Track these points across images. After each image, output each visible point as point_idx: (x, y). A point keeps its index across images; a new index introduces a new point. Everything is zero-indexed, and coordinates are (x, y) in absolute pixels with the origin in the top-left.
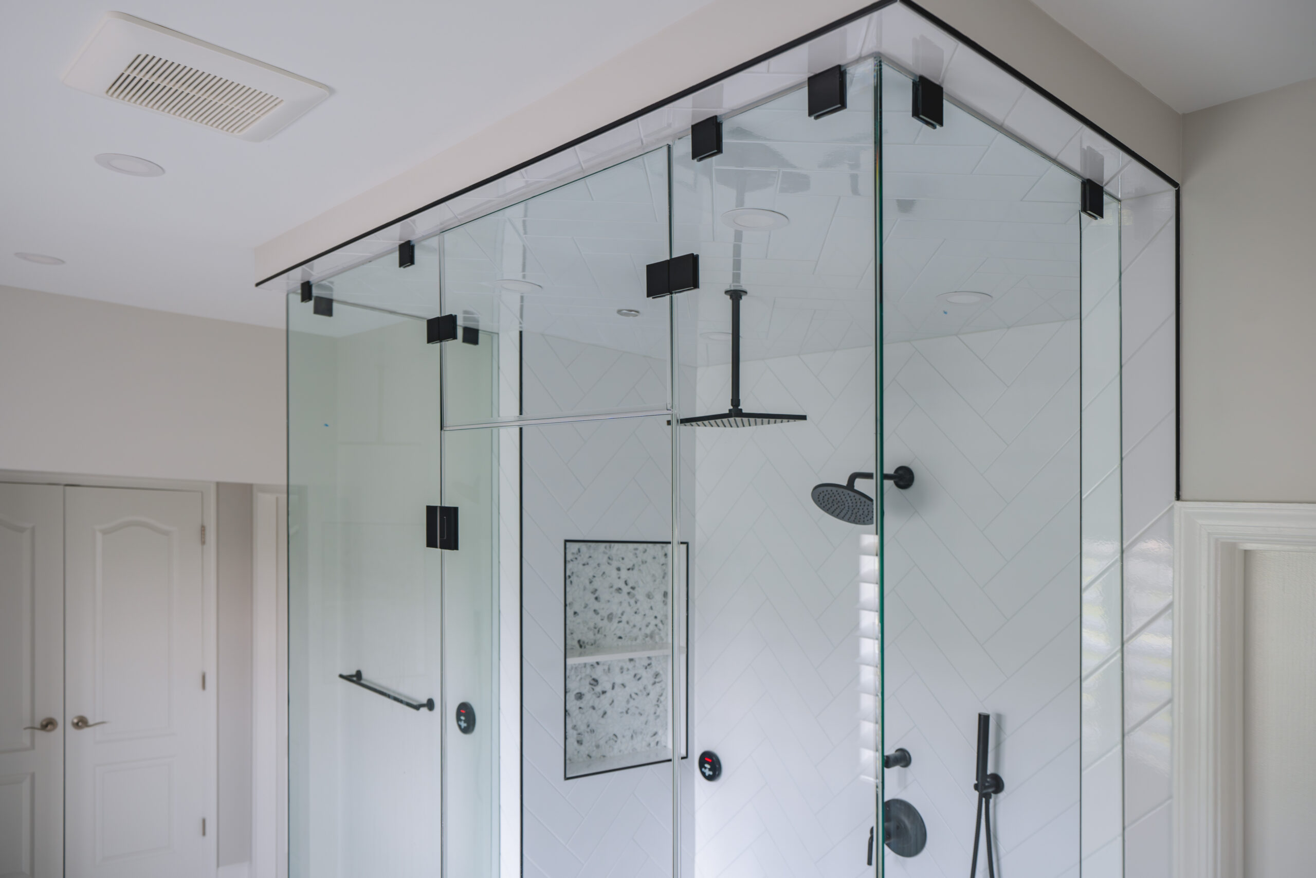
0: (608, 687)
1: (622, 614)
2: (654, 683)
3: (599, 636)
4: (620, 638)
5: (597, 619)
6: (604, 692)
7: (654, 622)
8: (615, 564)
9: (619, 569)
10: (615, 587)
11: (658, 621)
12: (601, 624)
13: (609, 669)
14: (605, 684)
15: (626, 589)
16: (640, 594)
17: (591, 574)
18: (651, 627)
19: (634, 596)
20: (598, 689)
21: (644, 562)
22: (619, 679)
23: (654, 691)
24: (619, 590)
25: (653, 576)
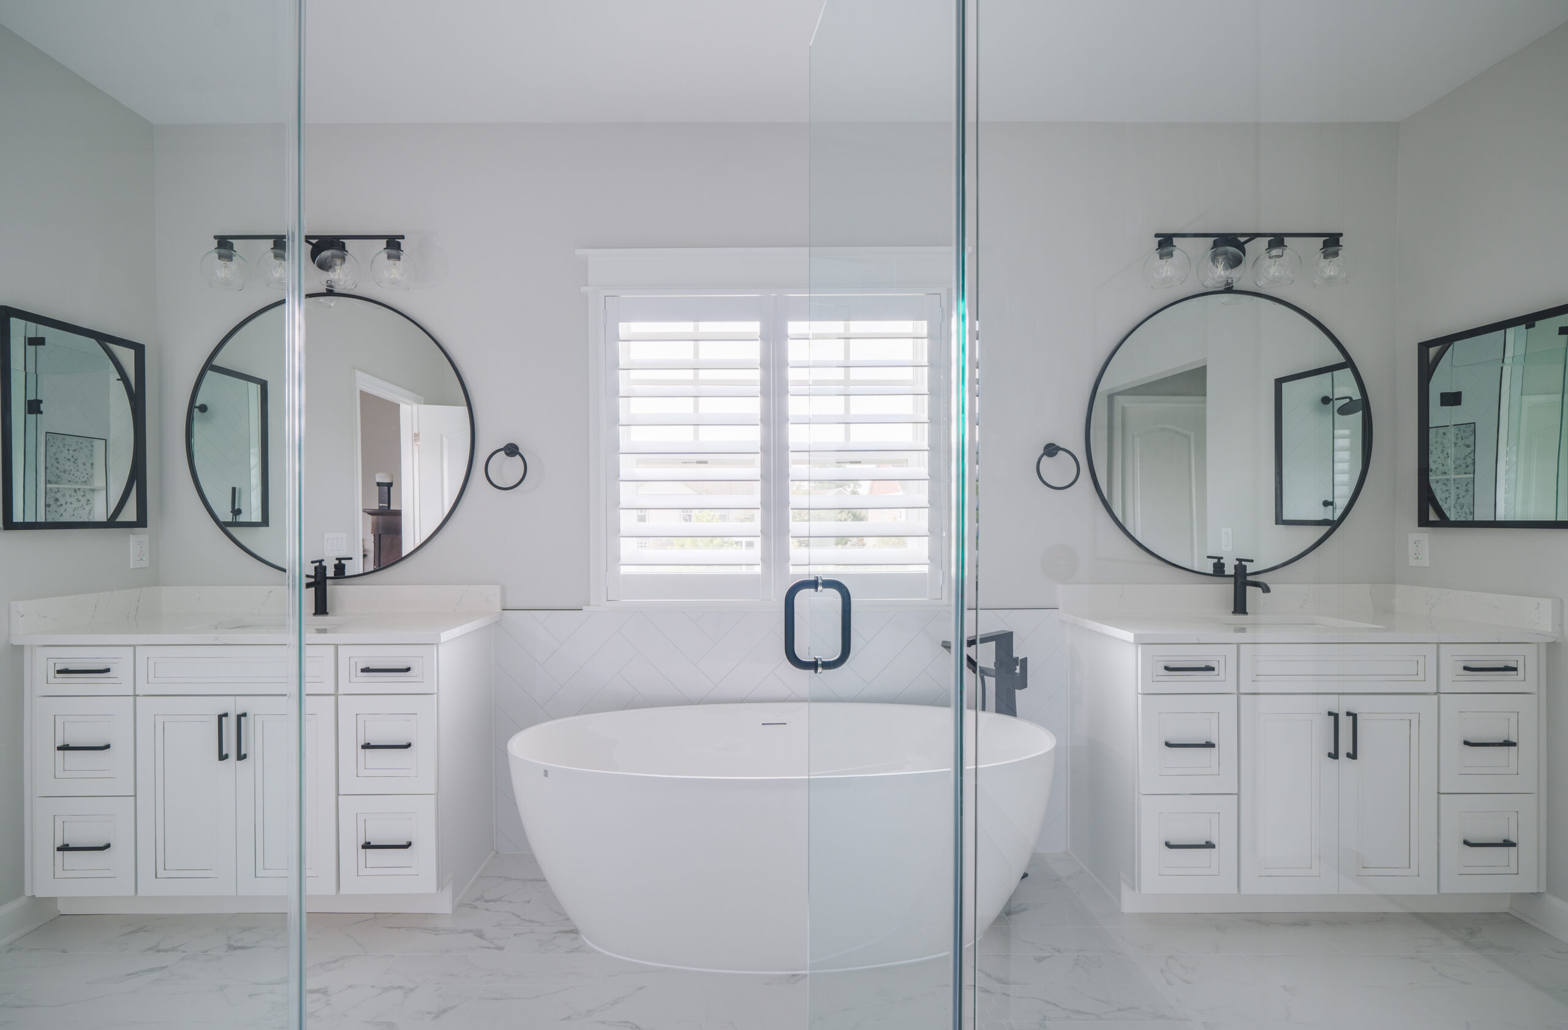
0: (64, 503)
1: (71, 471)
2: (87, 504)
3: (58, 479)
4: (70, 481)
5: (58, 471)
6: (61, 505)
7: (86, 476)
8: (67, 447)
9: (68, 450)
10: (67, 458)
11: (89, 476)
12: (59, 474)
13: (64, 495)
14: (62, 501)
15: (72, 460)
16: (79, 462)
17: (54, 451)
18: (85, 479)
19: (76, 463)
20: (59, 503)
21: (81, 448)
22: (69, 500)
23: (88, 508)
24: (69, 460)
25: (86, 455)
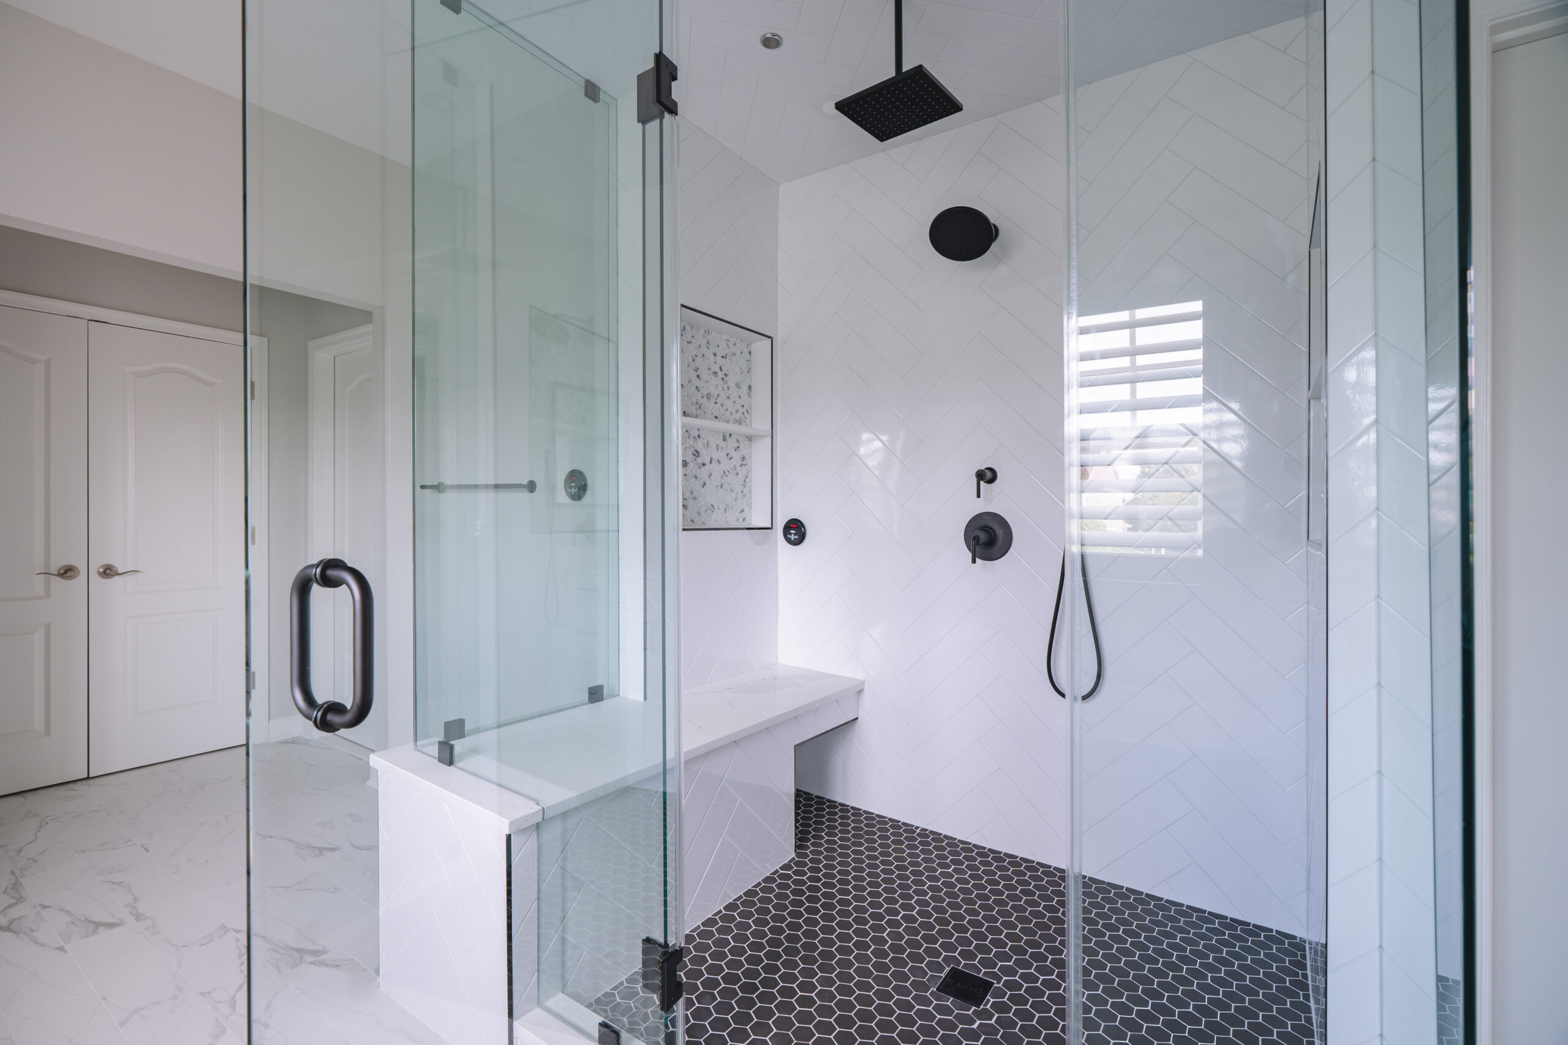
0: (707, 461)
1: (718, 396)
2: (742, 465)
3: (700, 411)
4: (716, 417)
5: (699, 395)
6: (704, 465)
7: (741, 410)
8: (713, 349)
9: (715, 355)
10: (712, 370)
11: (744, 410)
12: (701, 401)
13: (708, 444)
14: (704, 457)
15: (721, 375)
16: (731, 381)
17: (694, 353)
18: (739, 414)
19: (726, 383)
20: (700, 460)
21: (734, 354)
22: (716, 455)
23: (742, 472)
24: (715, 373)
25: (741, 368)
